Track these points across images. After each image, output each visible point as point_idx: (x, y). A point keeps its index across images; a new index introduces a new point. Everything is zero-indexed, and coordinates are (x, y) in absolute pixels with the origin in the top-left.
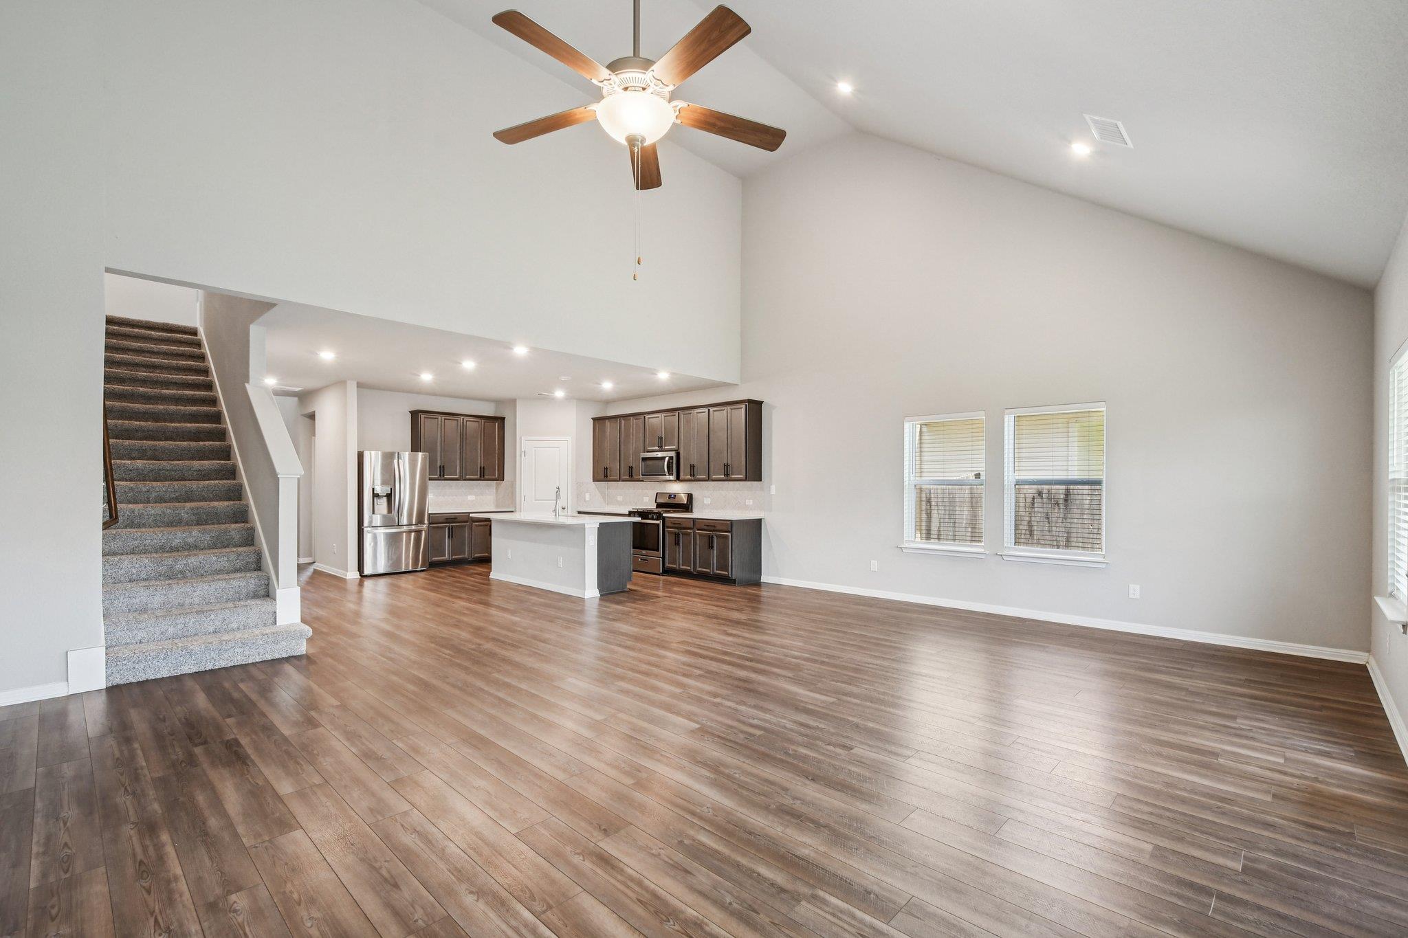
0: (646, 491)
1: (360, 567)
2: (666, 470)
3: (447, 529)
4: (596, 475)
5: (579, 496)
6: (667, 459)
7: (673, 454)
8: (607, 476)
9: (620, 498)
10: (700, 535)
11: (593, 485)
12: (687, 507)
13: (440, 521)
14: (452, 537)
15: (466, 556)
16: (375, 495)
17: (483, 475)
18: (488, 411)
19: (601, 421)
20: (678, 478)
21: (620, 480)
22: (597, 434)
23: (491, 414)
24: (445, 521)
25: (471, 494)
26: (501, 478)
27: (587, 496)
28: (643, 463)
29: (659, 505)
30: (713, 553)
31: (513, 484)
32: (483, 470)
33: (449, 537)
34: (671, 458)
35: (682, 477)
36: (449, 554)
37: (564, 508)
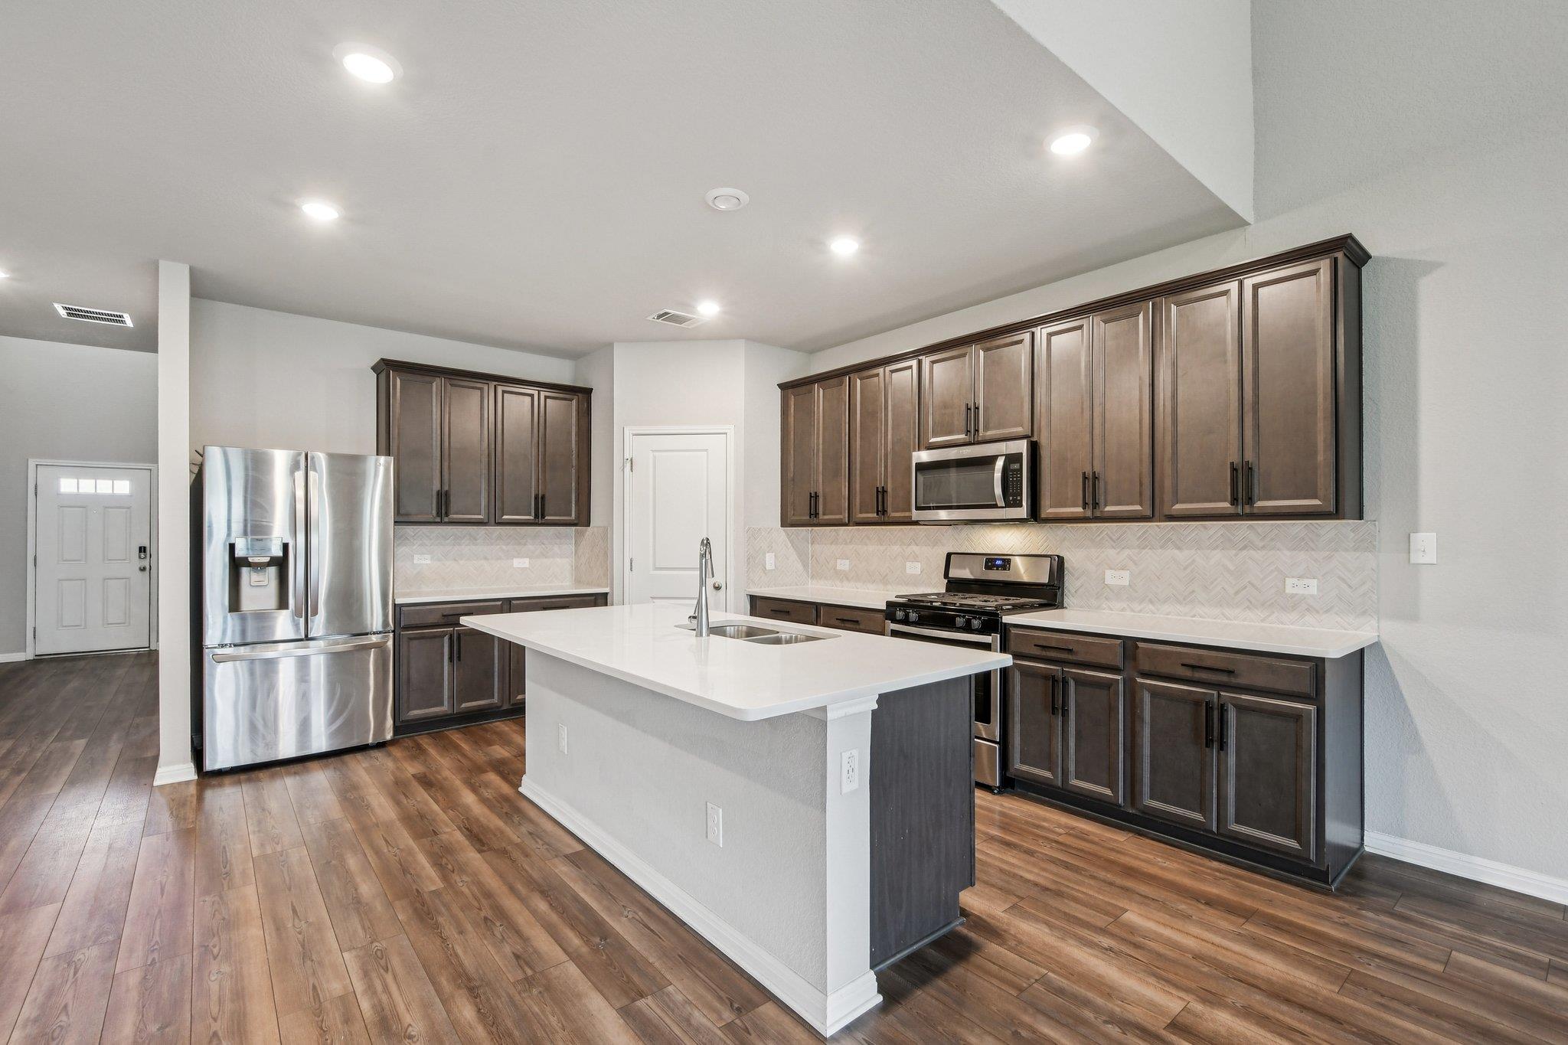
0: (914, 548)
1: (198, 754)
2: (998, 490)
3: (446, 639)
4: (790, 512)
5: (752, 560)
6: (1000, 463)
7: (1022, 447)
8: (816, 514)
9: (843, 565)
10: (1155, 693)
11: (781, 534)
12: (1050, 594)
13: (431, 619)
14: (459, 658)
15: (496, 700)
16: (236, 564)
17: (541, 515)
18: (560, 372)
19: (804, 389)
20: (1035, 515)
21: (852, 522)
22: (791, 420)
23: (566, 380)
24: (442, 621)
25: (519, 555)
26: (583, 519)
27: (770, 561)
28: (921, 478)
29: (956, 585)
30: (1222, 763)
31: (607, 532)
32: (541, 503)
33: (451, 659)
34: (1013, 459)
35: (1048, 510)
36: (451, 697)
37: (717, 588)
